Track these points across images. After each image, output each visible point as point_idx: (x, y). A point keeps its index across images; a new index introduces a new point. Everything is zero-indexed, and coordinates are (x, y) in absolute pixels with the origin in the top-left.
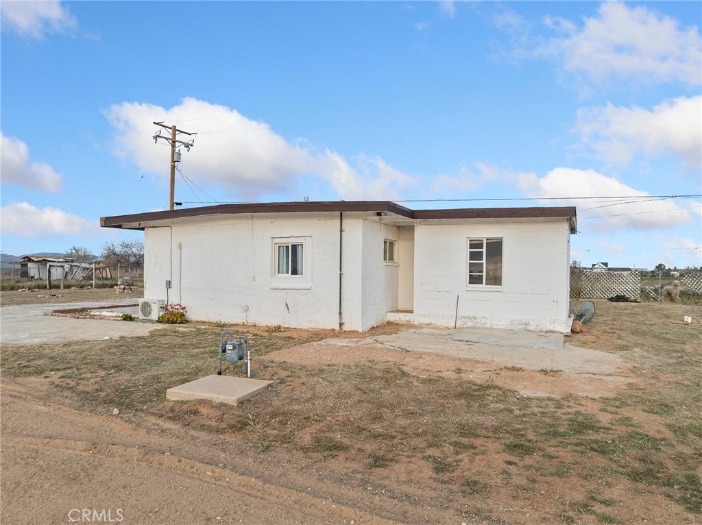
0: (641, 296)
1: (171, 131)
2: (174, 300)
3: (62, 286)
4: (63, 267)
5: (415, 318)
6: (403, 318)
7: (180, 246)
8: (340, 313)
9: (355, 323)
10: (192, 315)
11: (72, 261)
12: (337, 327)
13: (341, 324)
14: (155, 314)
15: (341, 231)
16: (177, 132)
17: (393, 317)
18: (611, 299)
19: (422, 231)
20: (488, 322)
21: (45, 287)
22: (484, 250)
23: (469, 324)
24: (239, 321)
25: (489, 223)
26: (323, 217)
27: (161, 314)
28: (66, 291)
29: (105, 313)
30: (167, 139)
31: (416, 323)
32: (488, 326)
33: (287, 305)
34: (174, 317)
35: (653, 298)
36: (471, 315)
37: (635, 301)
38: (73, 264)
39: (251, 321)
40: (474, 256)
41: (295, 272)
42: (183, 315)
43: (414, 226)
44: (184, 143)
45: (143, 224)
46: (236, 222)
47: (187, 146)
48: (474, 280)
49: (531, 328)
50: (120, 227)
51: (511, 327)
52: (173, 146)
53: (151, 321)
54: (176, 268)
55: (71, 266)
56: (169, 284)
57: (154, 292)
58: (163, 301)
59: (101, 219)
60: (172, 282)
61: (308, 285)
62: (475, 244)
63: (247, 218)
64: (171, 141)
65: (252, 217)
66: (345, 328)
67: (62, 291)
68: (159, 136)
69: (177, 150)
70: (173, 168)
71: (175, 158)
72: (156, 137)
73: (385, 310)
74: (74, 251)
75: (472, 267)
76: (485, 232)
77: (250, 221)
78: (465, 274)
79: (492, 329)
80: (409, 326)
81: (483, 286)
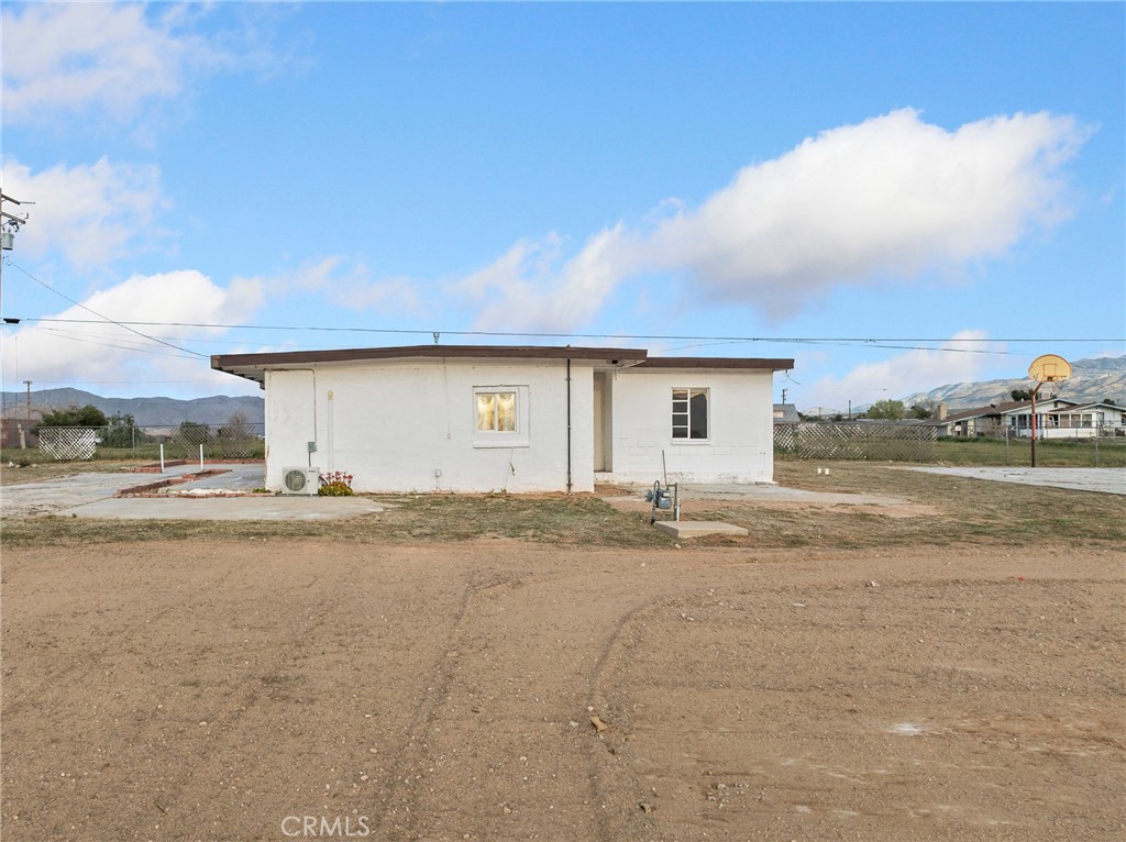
5: (615, 478)
7: (330, 397)
8: (569, 473)
9: (585, 483)
12: (564, 489)
13: (569, 485)
14: (312, 486)
15: (569, 380)
20: (696, 477)
22: (689, 402)
24: (428, 490)
25: (696, 372)
26: (542, 363)
27: (321, 485)
31: (615, 483)
36: (677, 471)
40: (678, 407)
46: (420, 366)
48: (678, 434)
49: (740, 481)
51: (719, 481)
53: (308, 496)
54: (323, 426)
56: (312, 447)
57: (285, 459)
59: (213, 358)
60: (318, 445)
61: (525, 442)
62: (679, 395)
63: (438, 361)
65: (444, 362)
66: (575, 489)
75: (676, 420)
76: (690, 382)
77: (441, 366)
78: (668, 427)
81: (688, 440)
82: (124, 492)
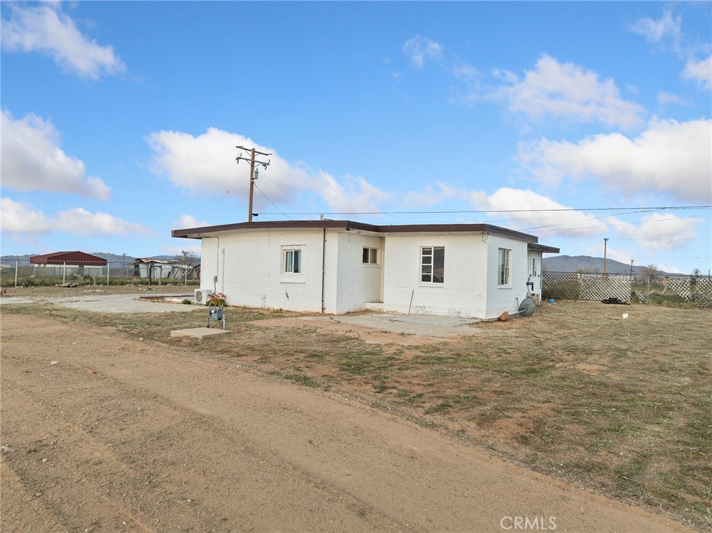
0: (631, 299)
1: (250, 153)
2: (219, 291)
3: (160, 283)
4: (161, 267)
5: (385, 307)
6: (376, 306)
7: (224, 251)
8: (323, 301)
9: (331, 308)
10: (230, 301)
11: (174, 263)
12: (321, 311)
13: (323, 309)
14: (205, 300)
15: (325, 241)
16: (256, 154)
17: (369, 306)
18: (605, 302)
19: (391, 241)
20: (433, 311)
21: (147, 284)
22: (432, 256)
23: (421, 312)
24: (259, 306)
25: (435, 235)
26: (313, 231)
27: (208, 300)
28: (163, 286)
29: (175, 300)
30: (247, 160)
31: (385, 311)
32: (433, 313)
33: (287, 294)
34: (217, 302)
35: (643, 302)
36: (422, 305)
37: (625, 304)
38: (175, 265)
39: (267, 307)
40: (426, 260)
41: (296, 271)
42: (223, 301)
43: (384, 238)
44: (261, 163)
45: (201, 235)
46: (259, 234)
47: (265, 165)
48: (426, 278)
49: (462, 315)
50: (186, 237)
51: (448, 314)
52: (253, 166)
53: (201, 305)
54: (220, 267)
55: (173, 267)
56: (216, 278)
57: (206, 285)
58: (210, 291)
60: (218, 277)
61: (303, 280)
62: (426, 251)
63: (266, 231)
64: (250, 162)
65: (269, 231)
66: (326, 311)
67: (160, 286)
68: (240, 158)
69: (255, 170)
70: (252, 184)
71: (254, 176)
72: (238, 159)
73: (364, 301)
74: (183, 255)
75: (424, 269)
76: (433, 242)
77: (268, 234)
78: (419, 273)
79: (435, 315)
80: (380, 312)
81: (431, 283)
82: (141, 298)
